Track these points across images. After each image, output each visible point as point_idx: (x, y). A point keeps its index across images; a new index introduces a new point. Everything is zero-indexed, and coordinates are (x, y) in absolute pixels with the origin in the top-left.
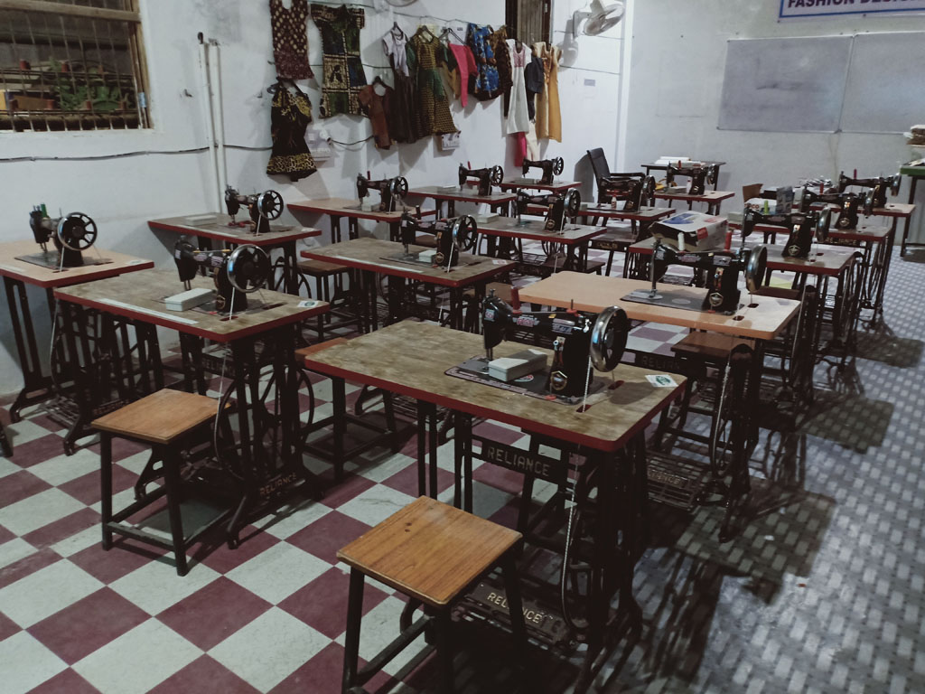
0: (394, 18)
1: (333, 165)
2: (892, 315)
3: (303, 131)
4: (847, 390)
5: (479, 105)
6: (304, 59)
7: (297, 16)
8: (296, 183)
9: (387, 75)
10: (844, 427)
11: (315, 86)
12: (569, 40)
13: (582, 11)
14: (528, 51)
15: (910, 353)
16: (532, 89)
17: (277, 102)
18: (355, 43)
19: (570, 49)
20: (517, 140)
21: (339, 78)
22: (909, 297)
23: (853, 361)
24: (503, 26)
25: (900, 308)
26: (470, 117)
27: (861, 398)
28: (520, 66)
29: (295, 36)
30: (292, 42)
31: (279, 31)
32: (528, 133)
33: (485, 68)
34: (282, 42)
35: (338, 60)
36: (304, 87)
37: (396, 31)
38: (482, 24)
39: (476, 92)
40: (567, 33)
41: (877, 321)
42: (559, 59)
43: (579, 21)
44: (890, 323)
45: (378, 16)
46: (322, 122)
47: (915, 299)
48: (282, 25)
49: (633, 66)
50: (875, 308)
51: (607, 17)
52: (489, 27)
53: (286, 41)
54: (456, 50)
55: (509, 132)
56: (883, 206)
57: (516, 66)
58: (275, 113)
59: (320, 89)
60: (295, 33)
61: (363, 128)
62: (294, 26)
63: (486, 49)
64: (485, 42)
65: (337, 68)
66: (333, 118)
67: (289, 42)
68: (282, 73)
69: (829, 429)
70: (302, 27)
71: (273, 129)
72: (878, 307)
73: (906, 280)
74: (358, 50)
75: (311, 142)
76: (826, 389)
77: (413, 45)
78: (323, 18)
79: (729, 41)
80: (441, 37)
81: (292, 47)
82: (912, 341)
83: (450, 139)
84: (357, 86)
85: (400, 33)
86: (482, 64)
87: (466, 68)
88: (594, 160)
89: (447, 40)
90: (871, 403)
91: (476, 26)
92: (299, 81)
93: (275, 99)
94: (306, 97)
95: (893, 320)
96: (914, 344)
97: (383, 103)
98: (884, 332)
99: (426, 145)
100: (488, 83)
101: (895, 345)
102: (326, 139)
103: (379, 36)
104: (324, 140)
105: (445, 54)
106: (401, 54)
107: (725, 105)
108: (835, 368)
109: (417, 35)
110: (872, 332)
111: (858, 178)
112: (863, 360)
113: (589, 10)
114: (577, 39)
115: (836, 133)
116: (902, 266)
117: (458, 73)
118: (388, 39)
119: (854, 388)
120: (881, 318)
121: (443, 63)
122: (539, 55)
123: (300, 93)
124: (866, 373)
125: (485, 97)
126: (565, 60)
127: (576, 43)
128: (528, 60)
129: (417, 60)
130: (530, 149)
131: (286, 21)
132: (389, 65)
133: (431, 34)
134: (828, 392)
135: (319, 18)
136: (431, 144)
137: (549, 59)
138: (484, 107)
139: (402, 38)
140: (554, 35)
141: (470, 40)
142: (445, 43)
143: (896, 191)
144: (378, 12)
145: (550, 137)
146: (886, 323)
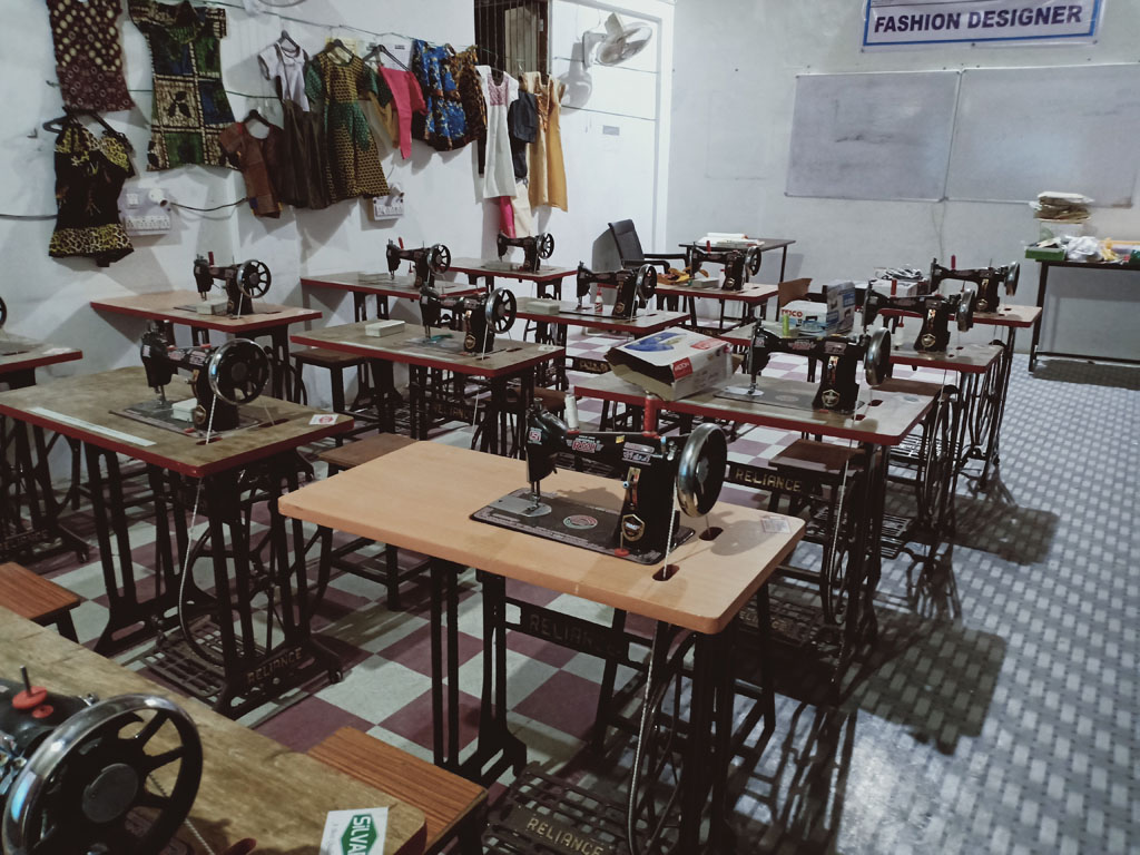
0: (283, 25)
1: (177, 241)
2: (1012, 467)
3: (116, 190)
4: (935, 611)
5: (436, 157)
6: (117, 80)
7: (102, 14)
8: (105, 269)
9: (271, 109)
10: (921, 693)
11: (140, 121)
12: (577, 70)
13: (594, 31)
14: (514, 84)
15: (1037, 536)
16: (521, 136)
17: (63, 145)
18: (213, 60)
19: (579, 83)
20: (501, 207)
21: (185, 110)
22: (1038, 436)
23: (949, 552)
24: (472, 47)
25: (1024, 455)
26: (422, 173)
27: (957, 628)
28: (500, 104)
29: (98, 45)
30: (92, 54)
31: (65, 33)
32: (515, 197)
33: (441, 105)
34: (73, 52)
35: (181, 84)
36: (118, 122)
37: (284, 46)
38: (436, 41)
39: (427, 138)
40: (574, 60)
41: (990, 478)
42: (561, 96)
43: (591, 45)
44: (1008, 481)
45: (252, 21)
46: (156, 176)
47: (1046, 440)
48: (70, 26)
49: (674, 109)
50: (986, 458)
51: (628, 41)
52: (448, 46)
53: (81, 52)
54: (391, 77)
55: (486, 195)
56: (995, 311)
57: (493, 104)
58: (61, 162)
59: (148, 127)
60: (97, 39)
61: (231, 185)
62: (95, 29)
63: (443, 78)
64: (442, 68)
65: (181, 96)
66: (176, 171)
67: (86, 53)
68: (74, 99)
69: (898, 696)
70: (112, 31)
71: (58, 188)
72: (991, 456)
73: (1034, 408)
74: (218, 69)
75: (133, 207)
76: (902, 610)
77: (315, 66)
78: (153, 19)
79: (798, 77)
80: (367, 58)
81: (92, 61)
82: (1039, 513)
83: (388, 204)
84: (217, 123)
85: (294, 48)
86: (436, 97)
87: (407, 102)
88: (620, 237)
89: (378, 62)
90: (969, 637)
91: (426, 44)
92: (110, 114)
93: (59, 141)
94: (122, 140)
95: (1014, 476)
96: (1042, 519)
97: (264, 151)
98: (999, 496)
99: (348, 212)
100: (446, 125)
101: (1014, 521)
102: (160, 201)
103: (255, 52)
104: (156, 204)
105: (372, 82)
106: (295, 77)
107: (795, 162)
108: (920, 566)
109: (325, 52)
110: (981, 497)
111: (958, 268)
112: (965, 550)
113: (603, 30)
114: (589, 70)
115: (941, 201)
116: (1031, 386)
117: (394, 109)
118: (270, 57)
119: (945, 606)
120: (997, 472)
121: (370, 94)
122: (530, 88)
123: (110, 132)
124: (966, 577)
125: (442, 144)
126: (572, 99)
127: (588, 75)
128: (514, 95)
129: (324, 88)
130: (520, 220)
131: (77, 19)
132: (274, 94)
133: (349, 52)
134: (905, 614)
135: (144, 19)
136: (356, 210)
137: (545, 95)
138: (445, 160)
139: (297, 55)
140: (554, 63)
141: (416, 65)
142: (374, 67)
143: (1012, 287)
144: (252, 15)
145: (552, 203)
146: (1003, 481)
